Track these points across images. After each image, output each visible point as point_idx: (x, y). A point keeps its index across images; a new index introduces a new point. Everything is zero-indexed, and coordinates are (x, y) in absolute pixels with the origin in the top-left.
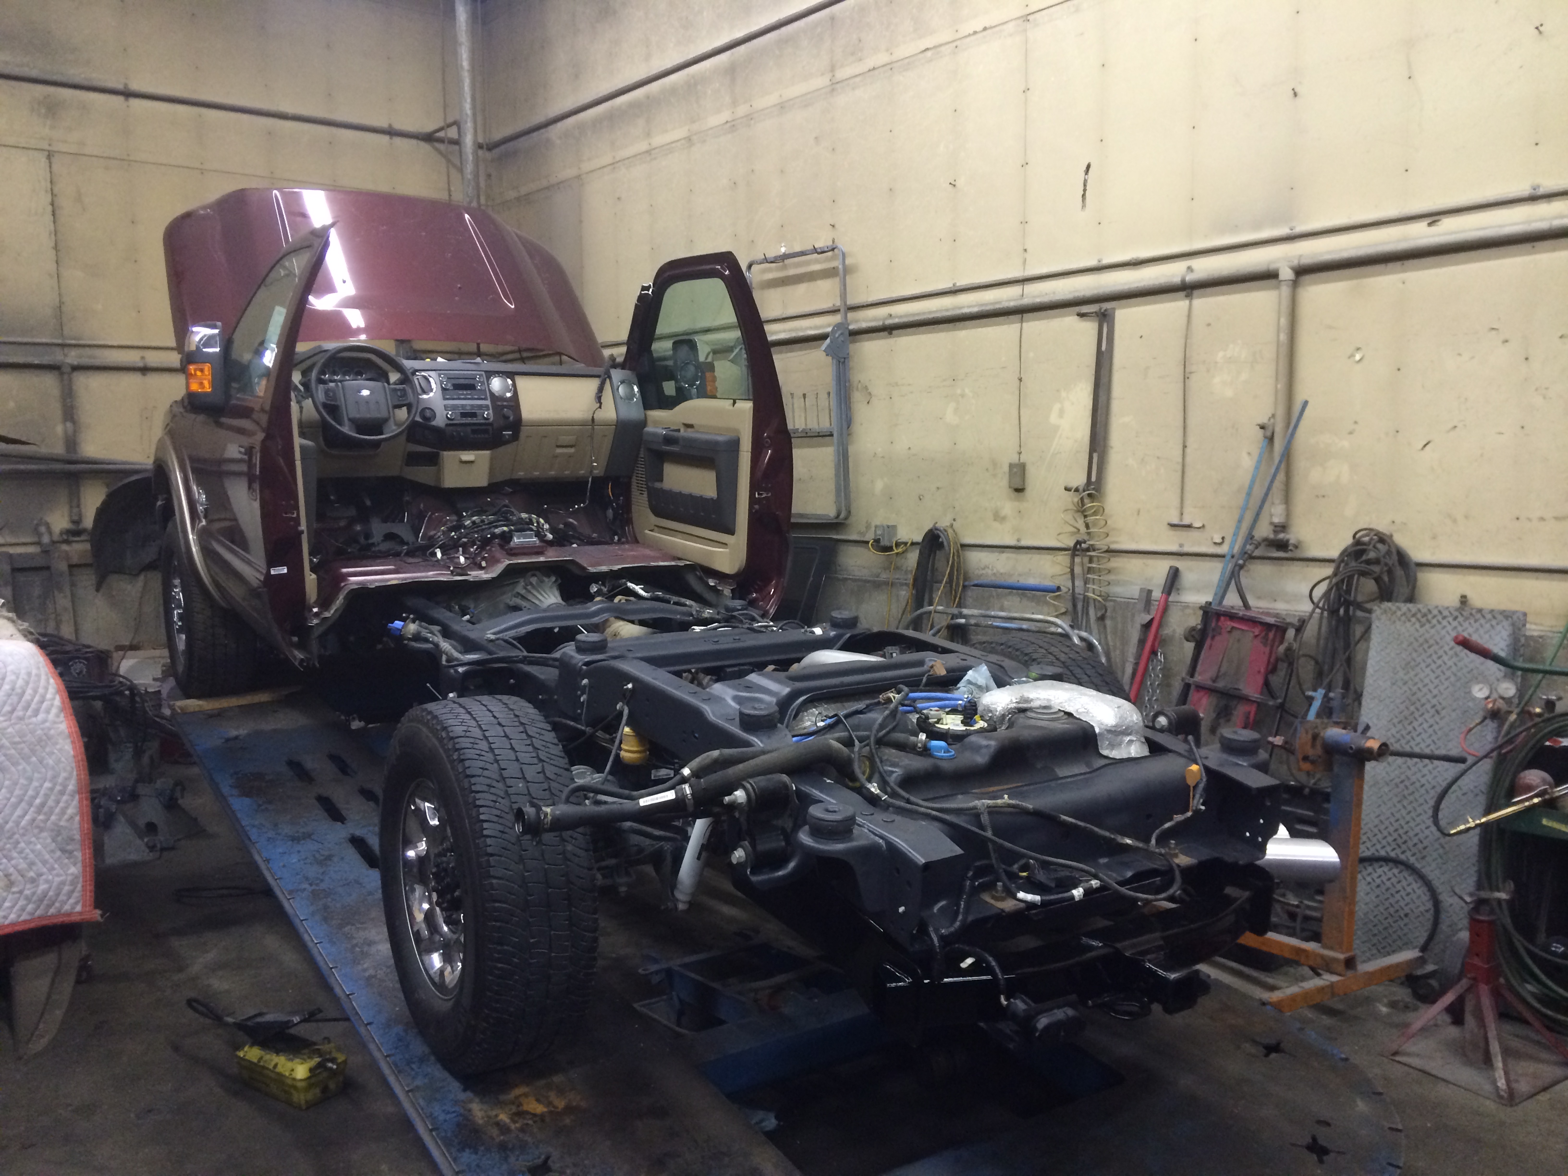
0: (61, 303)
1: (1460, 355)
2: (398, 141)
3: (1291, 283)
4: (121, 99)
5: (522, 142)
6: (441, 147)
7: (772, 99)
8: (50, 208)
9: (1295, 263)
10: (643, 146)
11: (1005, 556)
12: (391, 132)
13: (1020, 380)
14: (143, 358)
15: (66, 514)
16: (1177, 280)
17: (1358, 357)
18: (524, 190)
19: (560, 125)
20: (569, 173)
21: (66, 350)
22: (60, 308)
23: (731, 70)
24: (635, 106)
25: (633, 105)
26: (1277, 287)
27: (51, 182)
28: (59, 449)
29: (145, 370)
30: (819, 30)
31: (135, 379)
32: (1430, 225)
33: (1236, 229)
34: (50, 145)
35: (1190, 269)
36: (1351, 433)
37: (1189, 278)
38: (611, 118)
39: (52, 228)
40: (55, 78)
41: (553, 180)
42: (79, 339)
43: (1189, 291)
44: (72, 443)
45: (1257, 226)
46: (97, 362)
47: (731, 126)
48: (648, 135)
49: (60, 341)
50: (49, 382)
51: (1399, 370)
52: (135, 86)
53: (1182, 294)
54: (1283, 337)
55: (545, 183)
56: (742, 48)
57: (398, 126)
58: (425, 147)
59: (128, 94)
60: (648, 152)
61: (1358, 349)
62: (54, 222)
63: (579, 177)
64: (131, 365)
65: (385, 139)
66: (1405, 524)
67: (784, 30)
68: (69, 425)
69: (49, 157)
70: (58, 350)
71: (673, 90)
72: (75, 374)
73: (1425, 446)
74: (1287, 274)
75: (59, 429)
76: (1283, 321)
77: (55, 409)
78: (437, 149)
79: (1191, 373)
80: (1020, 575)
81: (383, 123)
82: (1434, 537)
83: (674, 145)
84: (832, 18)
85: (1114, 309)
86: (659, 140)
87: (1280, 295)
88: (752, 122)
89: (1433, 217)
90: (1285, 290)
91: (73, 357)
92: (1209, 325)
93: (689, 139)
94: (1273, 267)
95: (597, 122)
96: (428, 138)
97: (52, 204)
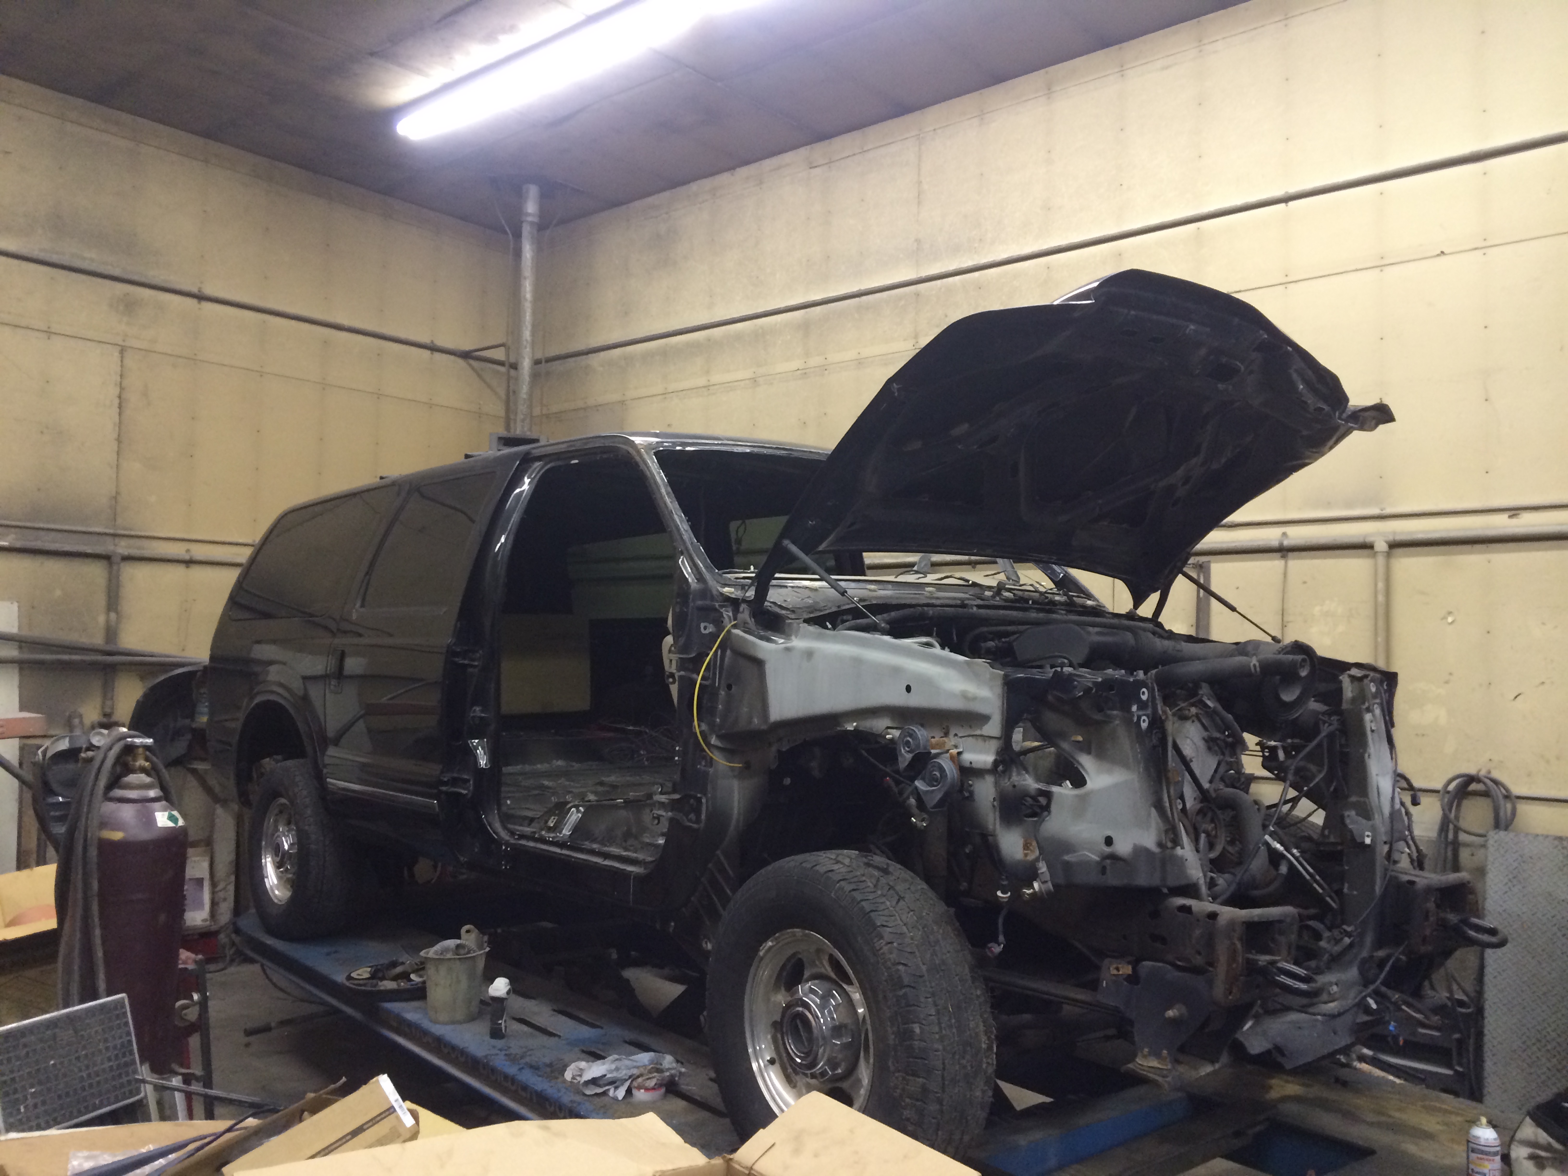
0: (117, 493)
1: (1543, 624)
2: (437, 355)
3: (1386, 554)
4: (195, 301)
5: (557, 366)
6: (475, 363)
7: (850, 355)
8: (117, 401)
9: (1391, 538)
10: (701, 381)
12: (433, 348)
14: (188, 551)
15: (98, 706)
16: (1275, 543)
17: (1450, 620)
18: (554, 408)
19: (602, 354)
20: (615, 397)
21: (117, 540)
22: (115, 498)
23: (805, 327)
24: (696, 347)
25: (689, 345)
26: (1375, 555)
27: (121, 376)
28: (98, 640)
29: (189, 563)
30: (903, 303)
31: (179, 571)
32: (1510, 517)
33: (1329, 505)
34: (124, 341)
35: (1284, 534)
36: (1447, 682)
37: (1286, 543)
38: (664, 353)
39: (117, 420)
40: (136, 278)
41: (591, 402)
42: (131, 530)
43: (1285, 553)
44: (111, 633)
45: (1349, 505)
46: (147, 553)
47: (804, 374)
48: (708, 372)
49: (112, 531)
50: (96, 572)
51: (1488, 632)
52: (209, 291)
53: (1278, 555)
54: (1381, 598)
55: (580, 404)
56: (818, 308)
57: (440, 342)
58: (461, 362)
59: (201, 297)
60: (707, 387)
61: (1450, 613)
62: (120, 414)
63: (622, 402)
64: (176, 558)
65: (426, 353)
66: (1502, 762)
67: (864, 298)
68: (113, 616)
69: (123, 350)
70: (109, 539)
71: (739, 337)
72: (122, 564)
73: (1516, 697)
74: (1381, 546)
75: (102, 619)
76: (1381, 585)
77: (101, 600)
78: (470, 365)
79: (1288, 622)
81: (425, 339)
82: (1529, 775)
83: (736, 383)
84: (917, 295)
85: (1209, 562)
86: (716, 378)
87: (1376, 565)
88: (826, 372)
89: (1514, 511)
90: (1381, 560)
91: (123, 548)
92: (1305, 583)
93: (754, 381)
94: (1369, 540)
95: (647, 357)
96: (466, 355)
97: (120, 397)
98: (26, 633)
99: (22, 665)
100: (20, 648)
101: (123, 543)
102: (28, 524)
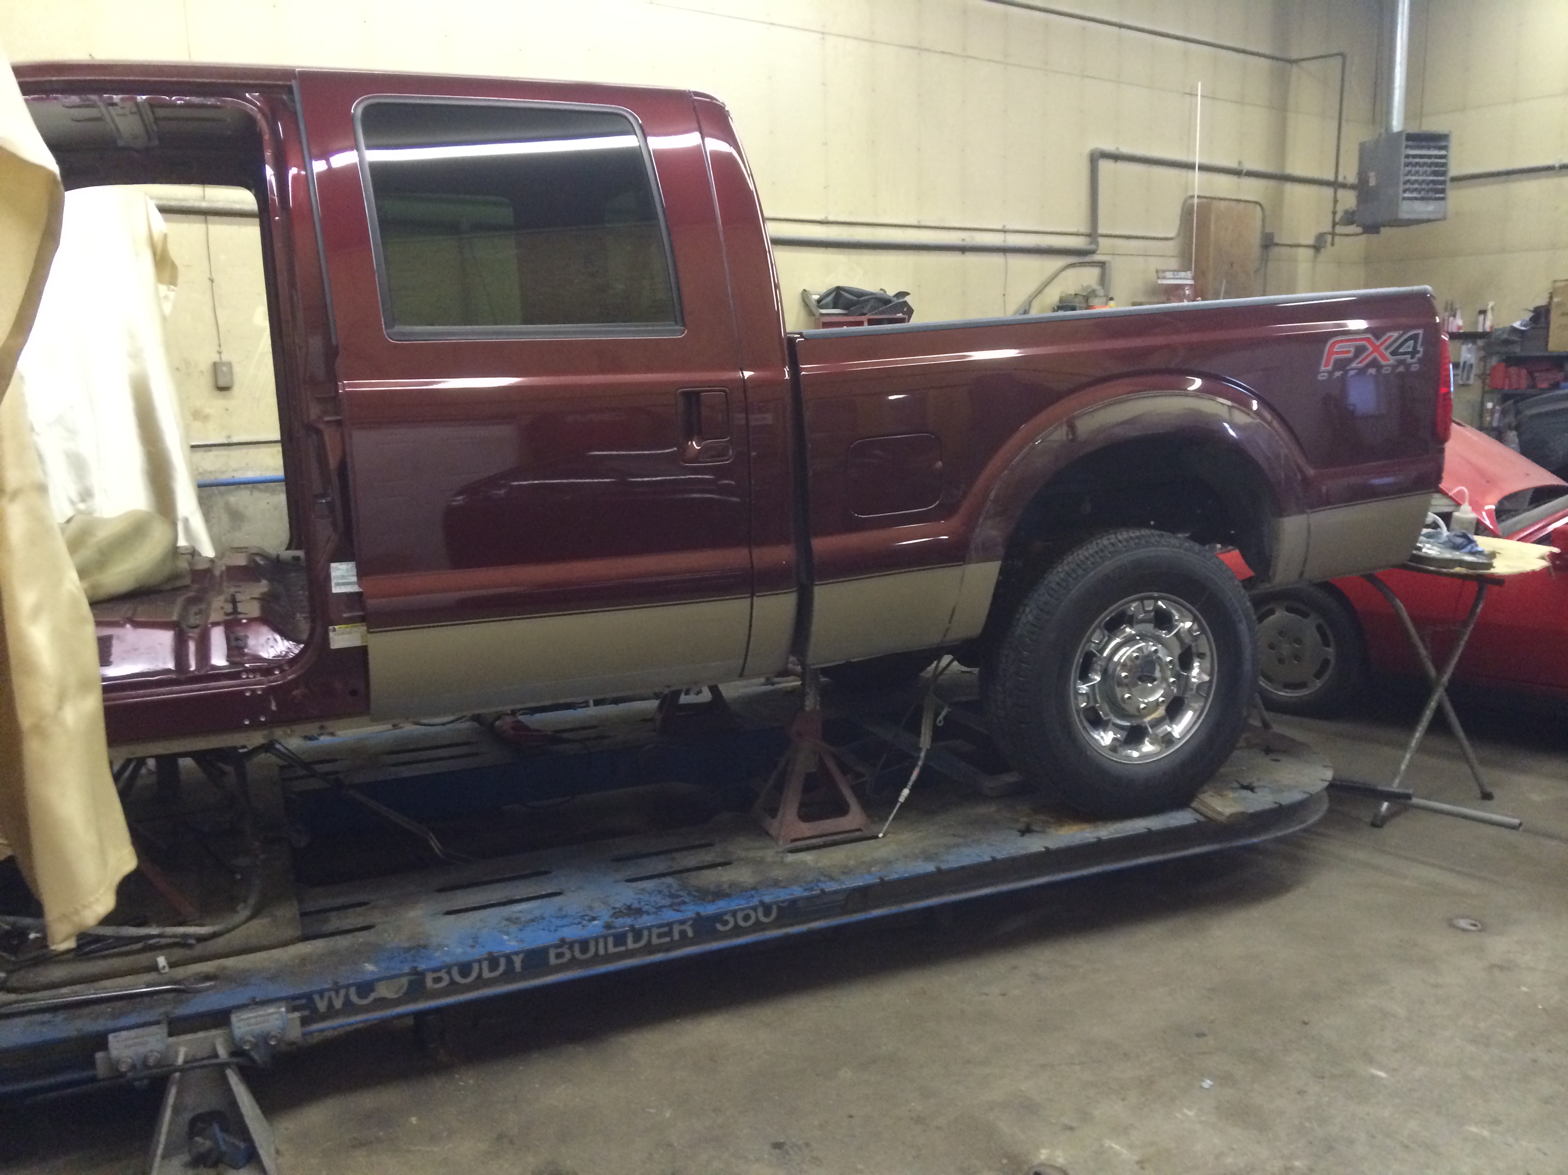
11: (213, 454)
13: (212, 281)
80: (235, 470)
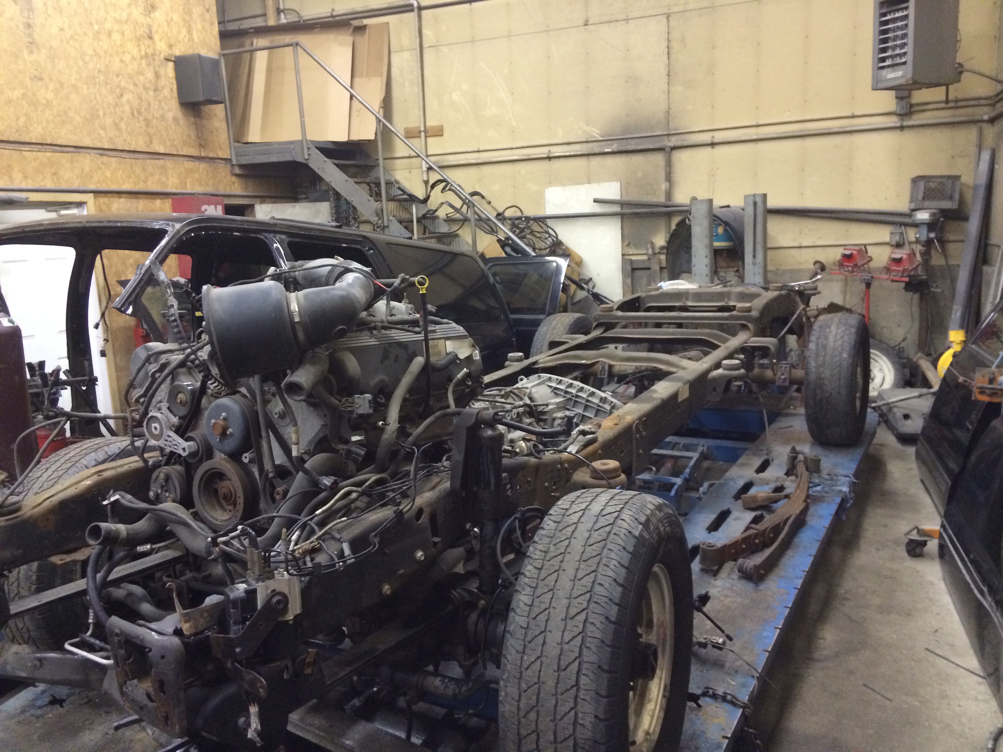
98: (625, 198)
99: (622, 216)
100: (622, 207)
101: (673, 139)
102: (622, 137)
